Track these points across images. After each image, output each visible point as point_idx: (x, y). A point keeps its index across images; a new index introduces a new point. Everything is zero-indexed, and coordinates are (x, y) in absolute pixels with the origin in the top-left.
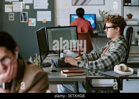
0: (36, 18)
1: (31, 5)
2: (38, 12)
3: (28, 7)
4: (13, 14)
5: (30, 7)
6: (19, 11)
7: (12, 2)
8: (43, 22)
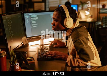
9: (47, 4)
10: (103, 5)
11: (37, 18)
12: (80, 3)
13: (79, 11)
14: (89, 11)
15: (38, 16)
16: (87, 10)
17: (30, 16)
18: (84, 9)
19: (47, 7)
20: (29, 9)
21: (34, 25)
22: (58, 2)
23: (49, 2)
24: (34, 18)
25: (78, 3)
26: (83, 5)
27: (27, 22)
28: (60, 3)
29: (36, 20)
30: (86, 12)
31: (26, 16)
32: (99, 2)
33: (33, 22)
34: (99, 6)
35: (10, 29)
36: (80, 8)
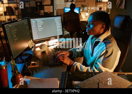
0: (44, 10)
1: (41, 3)
2: (45, 7)
3: (38, 4)
4: (30, 8)
5: (40, 4)
6: (33, 6)
7: (29, 1)
8: (48, 13)
9: (55, 7)
10: (100, 7)
11: (42, 23)
12: (81, 6)
13: (80, 12)
14: (88, 12)
15: (43, 21)
16: (87, 12)
17: (36, 21)
18: (84, 11)
19: (55, 9)
20: (40, 11)
21: (40, 29)
22: (64, 5)
23: (56, 5)
24: (40, 23)
25: (80, 6)
26: (84, 8)
27: (33, 26)
28: (65, 6)
29: (42, 24)
30: (86, 13)
31: (33, 21)
32: (97, 5)
33: (39, 26)
34: (97, 8)
35: (15, 36)
36: (81, 10)
